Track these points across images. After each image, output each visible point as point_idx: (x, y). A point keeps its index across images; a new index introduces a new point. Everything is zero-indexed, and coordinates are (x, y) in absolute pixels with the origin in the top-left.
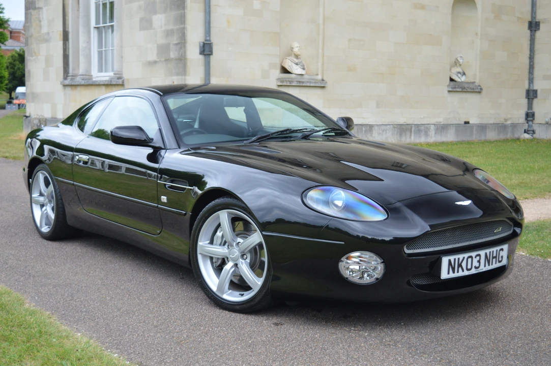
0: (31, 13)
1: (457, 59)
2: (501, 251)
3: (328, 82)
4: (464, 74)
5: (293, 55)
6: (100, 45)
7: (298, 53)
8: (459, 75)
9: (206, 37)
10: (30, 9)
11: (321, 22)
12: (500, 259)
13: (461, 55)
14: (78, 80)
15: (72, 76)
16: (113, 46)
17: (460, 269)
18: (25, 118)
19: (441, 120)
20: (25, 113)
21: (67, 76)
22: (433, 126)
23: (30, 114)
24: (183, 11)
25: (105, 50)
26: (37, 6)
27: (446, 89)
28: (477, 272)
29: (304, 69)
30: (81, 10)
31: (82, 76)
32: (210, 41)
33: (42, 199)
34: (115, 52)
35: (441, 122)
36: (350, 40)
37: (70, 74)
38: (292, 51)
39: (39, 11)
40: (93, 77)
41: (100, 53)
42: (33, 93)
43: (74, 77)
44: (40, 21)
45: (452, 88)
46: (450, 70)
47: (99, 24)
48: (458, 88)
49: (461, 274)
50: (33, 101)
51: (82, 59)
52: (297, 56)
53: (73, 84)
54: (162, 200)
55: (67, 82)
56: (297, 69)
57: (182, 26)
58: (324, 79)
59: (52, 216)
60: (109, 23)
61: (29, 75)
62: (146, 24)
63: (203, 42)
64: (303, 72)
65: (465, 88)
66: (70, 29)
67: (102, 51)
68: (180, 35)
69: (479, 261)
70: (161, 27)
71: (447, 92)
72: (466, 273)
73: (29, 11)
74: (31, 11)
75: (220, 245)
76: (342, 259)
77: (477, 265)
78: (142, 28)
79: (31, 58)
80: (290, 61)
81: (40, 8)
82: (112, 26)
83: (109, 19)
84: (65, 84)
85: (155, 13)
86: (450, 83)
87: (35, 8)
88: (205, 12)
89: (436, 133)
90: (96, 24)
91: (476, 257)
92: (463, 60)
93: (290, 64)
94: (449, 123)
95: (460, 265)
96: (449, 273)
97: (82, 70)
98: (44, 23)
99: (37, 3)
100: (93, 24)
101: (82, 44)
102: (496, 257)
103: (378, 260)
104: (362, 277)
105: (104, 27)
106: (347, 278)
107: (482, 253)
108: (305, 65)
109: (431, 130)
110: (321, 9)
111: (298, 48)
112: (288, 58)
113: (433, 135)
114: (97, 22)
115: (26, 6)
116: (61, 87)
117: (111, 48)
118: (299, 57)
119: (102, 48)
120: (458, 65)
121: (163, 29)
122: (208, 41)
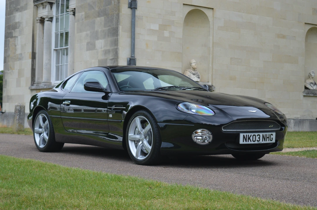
0: (9, 40)
1: (310, 74)
2: (271, 136)
3: (216, 87)
4: (315, 84)
5: (192, 68)
6: (58, 61)
7: (195, 67)
8: (312, 85)
9: (132, 54)
10: (8, 37)
11: (211, 46)
12: (271, 139)
13: (313, 71)
14: (42, 86)
15: (38, 83)
16: (67, 62)
17: (249, 140)
18: (1, 113)
19: (298, 116)
20: (2, 110)
21: (34, 83)
22: (293, 120)
23: (5, 110)
24: (116, 37)
25: (61, 65)
26: (14, 35)
27: (302, 95)
28: (258, 143)
29: (199, 78)
30: (45, 38)
31: (44, 83)
32: (134, 57)
33: (40, 130)
34: (69, 66)
35: (299, 118)
36: (231, 58)
37: (36, 82)
38: (191, 65)
39: (15, 39)
40: (52, 84)
41: (58, 68)
42: (8, 96)
43: (38, 84)
44: (16, 46)
45: (306, 94)
46: (305, 81)
47: (58, 47)
48: (311, 94)
49: (250, 142)
50: (8, 102)
51: (45, 71)
52: (194, 69)
53: (38, 88)
54: (110, 117)
55: (33, 87)
56: (194, 78)
57: (116, 47)
58: (213, 85)
59: (47, 138)
60: (65, 46)
61: (6, 84)
62: (91, 46)
63: (130, 58)
64: (198, 80)
65: (316, 94)
66: (37, 51)
67: (59, 66)
68: (114, 53)
69: (259, 138)
70: (102, 48)
71: (303, 96)
72: (252, 143)
73: (8, 39)
74: (9, 39)
75: (138, 134)
76: (193, 133)
77: (258, 140)
78: (88, 49)
79: (8, 71)
80: (189, 72)
81: (15, 37)
82: (67, 49)
83: (65, 44)
84: (32, 89)
85: (98, 39)
86: (305, 90)
87: (12, 37)
88: (132, 38)
89: (295, 126)
90: (56, 47)
91: (257, 136)
92: (314, 74)
93: (189, 74)
94: (305, 119)
95: (249, 138)
96: (243, 141)
97: (44, 79)
98: (19, 47)
99: (14, 33)
100: (53, 47)
101: (45, 61)
102: (269, 138)
103: (210, 133)
104: (204, 142)
105: (61, 49)
106: (196, 142)
107: (261, 134)
108: (200, 75)
109: (291, 123)
110: (211, 37)
111: (195, 63)
112: (188, 70)
113: (293, 127)
114: (56, 46)
115: (5, 35)
116: (29, 91)
117: (65, 64)
118: (195, 69)
119: (59, 64)
120: (311, 77)
121: (103, 49)
122: (133, 57)
